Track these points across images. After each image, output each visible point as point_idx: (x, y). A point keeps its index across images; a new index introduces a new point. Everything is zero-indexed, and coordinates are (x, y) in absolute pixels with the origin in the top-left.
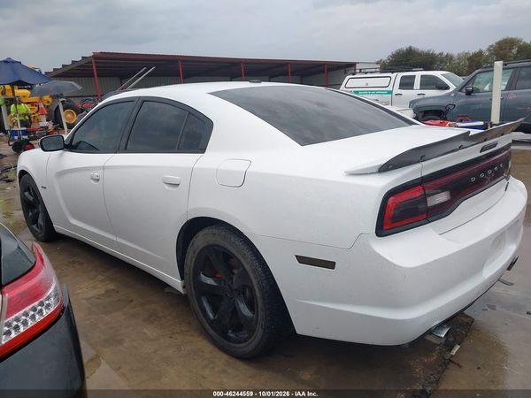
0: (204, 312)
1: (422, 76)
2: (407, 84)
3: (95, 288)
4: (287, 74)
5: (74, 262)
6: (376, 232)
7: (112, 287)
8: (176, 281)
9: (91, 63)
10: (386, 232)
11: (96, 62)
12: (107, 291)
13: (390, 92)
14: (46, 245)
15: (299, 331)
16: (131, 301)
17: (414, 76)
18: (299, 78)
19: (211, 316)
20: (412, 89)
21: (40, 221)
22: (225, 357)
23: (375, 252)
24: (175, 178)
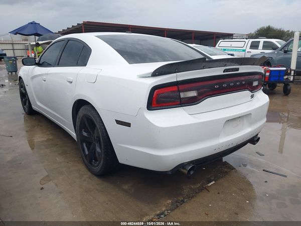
0: (84, 150)
1: (264, 42)
2: (254, 46)
3: (42, 137)
4: (191, 38)
5: (38, 125)
6: (147, 108)
7: (51, 138)
8: (74, 134)
9: (82, 27)
10: (153, 109)
11: (84, 27)
12: (48, 139)
13: (244, 51)
14: (29, 116)
15: (120, 161)
16: (57, 145)
17: (260, 42)
18: (199, 41)
19: (87, 153)
20: (258, 49)
21: (27, 104)
22: (90, 174)
23: (146, 118)
24: (71, 79)
